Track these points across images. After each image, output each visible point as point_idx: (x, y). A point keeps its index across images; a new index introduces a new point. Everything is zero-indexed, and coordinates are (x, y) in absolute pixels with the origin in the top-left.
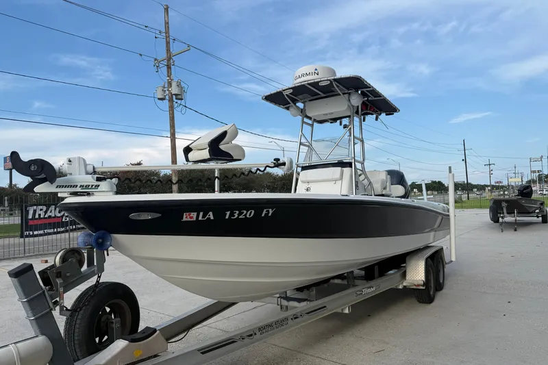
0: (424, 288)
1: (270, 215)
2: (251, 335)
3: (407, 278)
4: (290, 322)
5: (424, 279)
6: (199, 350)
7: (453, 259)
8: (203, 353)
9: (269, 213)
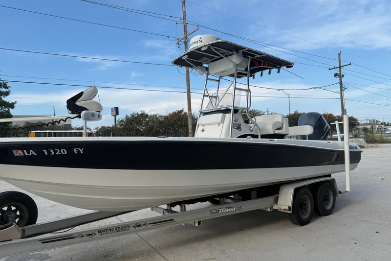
0: (291, 212)
1: (82, 152)
2: (91, 235)
3: (278, 203)
4: (132, 229)
5: (291, 205)
6: (39, 241)
7: (348, 189)
8: (43, 243)
9: (79, 151)
